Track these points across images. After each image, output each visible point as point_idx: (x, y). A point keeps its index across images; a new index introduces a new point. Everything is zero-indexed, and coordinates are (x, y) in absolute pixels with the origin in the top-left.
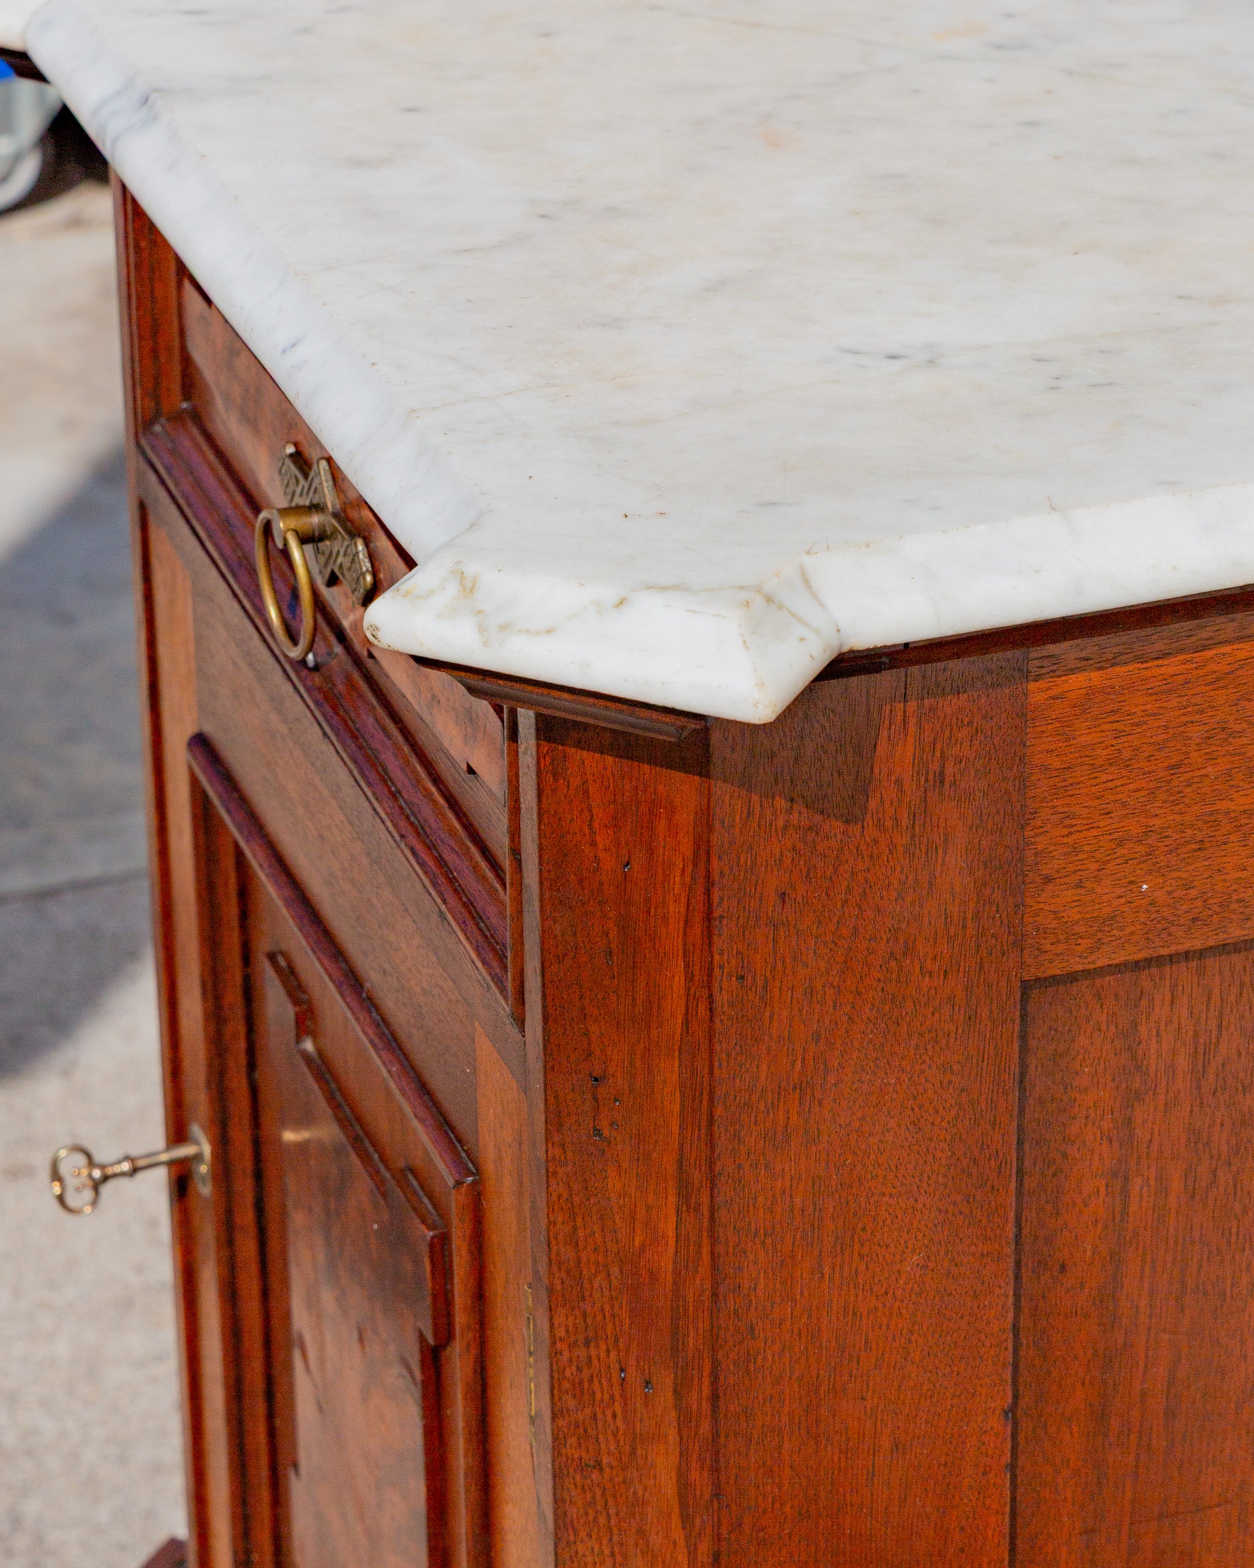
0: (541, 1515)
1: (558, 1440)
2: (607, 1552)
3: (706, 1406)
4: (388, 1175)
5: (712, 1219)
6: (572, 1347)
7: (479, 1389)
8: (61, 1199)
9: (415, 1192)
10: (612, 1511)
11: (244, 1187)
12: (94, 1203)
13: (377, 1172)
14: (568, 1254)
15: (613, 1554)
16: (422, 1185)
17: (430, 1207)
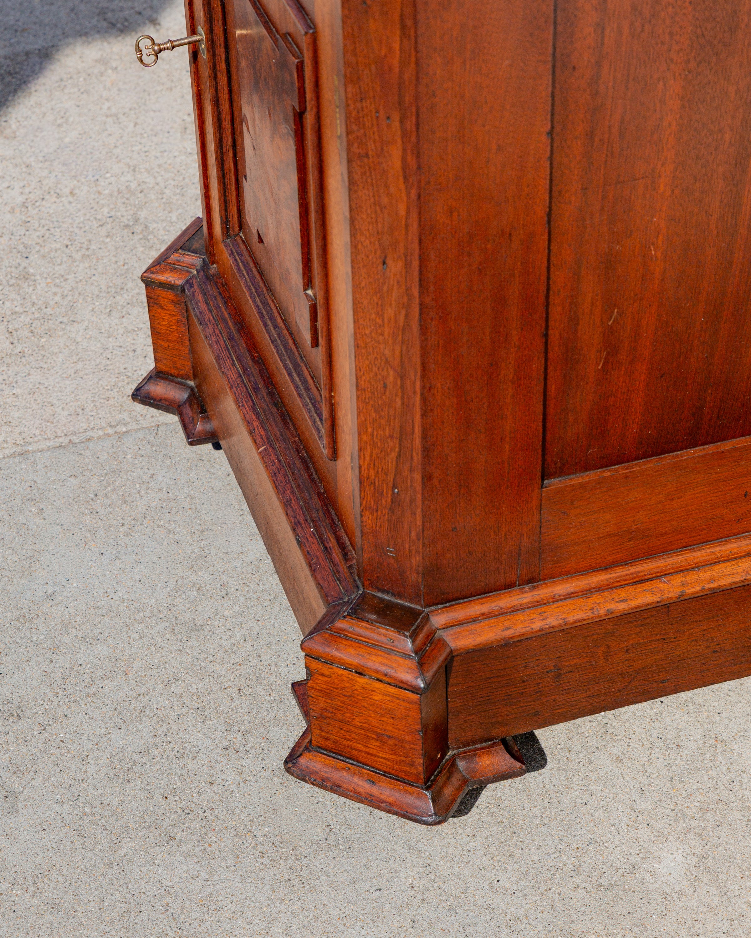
0: (343, 180)
1: (349, 146)
2: (371, 194)
3: (414, 129)
4: (278, 36)
5: (416, 42)
6: (355, 101)
7: (317, 127)
8: (141, 60)
9: (290, 43)
10: (374, 176)
11: (221, 52)
12: (156, 62)
13: (275, 36)
14: (352, 59)
15: (374, 196)
16: (293, 40)
17: (297, 49)
